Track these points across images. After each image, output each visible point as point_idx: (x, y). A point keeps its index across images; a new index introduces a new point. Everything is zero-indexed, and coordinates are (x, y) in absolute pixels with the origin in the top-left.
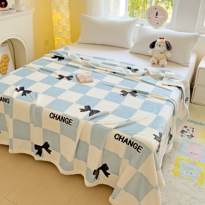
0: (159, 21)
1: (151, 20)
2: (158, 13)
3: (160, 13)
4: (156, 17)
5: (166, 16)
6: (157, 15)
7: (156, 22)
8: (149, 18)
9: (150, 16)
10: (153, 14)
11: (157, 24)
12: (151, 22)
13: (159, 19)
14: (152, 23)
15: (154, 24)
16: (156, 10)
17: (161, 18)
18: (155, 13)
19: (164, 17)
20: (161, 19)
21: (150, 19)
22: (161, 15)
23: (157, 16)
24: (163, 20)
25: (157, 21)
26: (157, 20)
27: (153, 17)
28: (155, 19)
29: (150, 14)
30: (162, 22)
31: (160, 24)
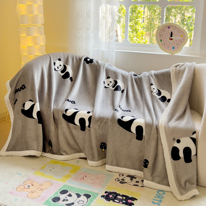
0: (176, 44)
2: (173, 33)
3: (175, 33)
4: (171, 39)
5: (185, 37)
6: (171, 36)
8: (161, 40)
9: (162, 38)
10: (166, 35)
11: (173, 48)
14: (165, 48)
15: (169, 48)
16: (170, 29)
17: (178, 40)
18: (168, 34)
19: (182, 38)
21: (163, 42)
22: (177, 36)
24: (180, 43)
25: (172, 44)
27: (167, 39)
28: (169, 42)
29: (162, 36)
30: (180, 45)
31: (177, 49)
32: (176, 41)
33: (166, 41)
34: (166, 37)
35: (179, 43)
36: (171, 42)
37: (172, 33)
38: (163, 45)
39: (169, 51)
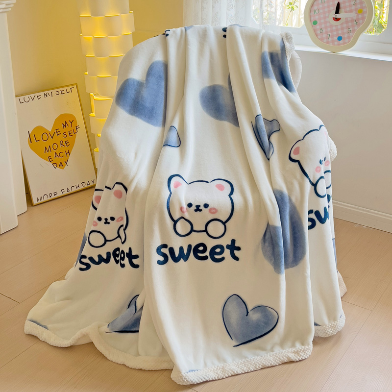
0: (346, 30)
1: (321, 29)
2: (341, 6)
3: (347, 4)
4: (337, 19)
6: (337, 12)
7: (335, 33)
8: (315, 23)
9: (317, 17)
10: (326, 10)
11: (340, 38)
12: (319, 37)
13: (345, 25)
14: (322, 39)
15: (330, 39)
17: (352, 21)
18: (332, 8)
19: (360, 16)
20: (350, 24)
21: (318, 27)
22: (351, 11)
23: (338, 16)
24: (356, 28)
25: (337, 30)
26: (339, 27)
27: (327, 20)
28: (331, 26)
29: (317, 12)
30: (354, 31)
31: (347, 41)
32: (347, 22)
33: (325, 23)
34: (327, 15)
35: (353, 26)
36: (336, 26)
37: (338, 5)
38: (318, 32)
39: (331, 45)
